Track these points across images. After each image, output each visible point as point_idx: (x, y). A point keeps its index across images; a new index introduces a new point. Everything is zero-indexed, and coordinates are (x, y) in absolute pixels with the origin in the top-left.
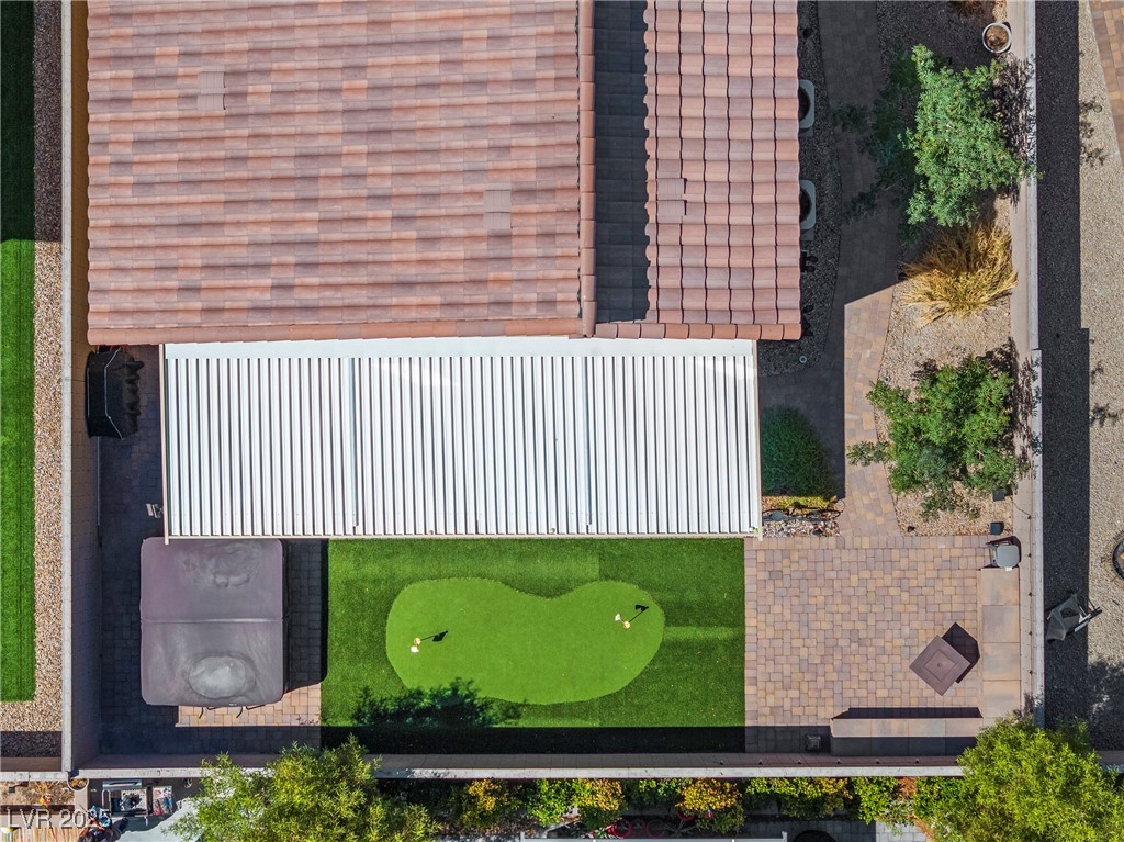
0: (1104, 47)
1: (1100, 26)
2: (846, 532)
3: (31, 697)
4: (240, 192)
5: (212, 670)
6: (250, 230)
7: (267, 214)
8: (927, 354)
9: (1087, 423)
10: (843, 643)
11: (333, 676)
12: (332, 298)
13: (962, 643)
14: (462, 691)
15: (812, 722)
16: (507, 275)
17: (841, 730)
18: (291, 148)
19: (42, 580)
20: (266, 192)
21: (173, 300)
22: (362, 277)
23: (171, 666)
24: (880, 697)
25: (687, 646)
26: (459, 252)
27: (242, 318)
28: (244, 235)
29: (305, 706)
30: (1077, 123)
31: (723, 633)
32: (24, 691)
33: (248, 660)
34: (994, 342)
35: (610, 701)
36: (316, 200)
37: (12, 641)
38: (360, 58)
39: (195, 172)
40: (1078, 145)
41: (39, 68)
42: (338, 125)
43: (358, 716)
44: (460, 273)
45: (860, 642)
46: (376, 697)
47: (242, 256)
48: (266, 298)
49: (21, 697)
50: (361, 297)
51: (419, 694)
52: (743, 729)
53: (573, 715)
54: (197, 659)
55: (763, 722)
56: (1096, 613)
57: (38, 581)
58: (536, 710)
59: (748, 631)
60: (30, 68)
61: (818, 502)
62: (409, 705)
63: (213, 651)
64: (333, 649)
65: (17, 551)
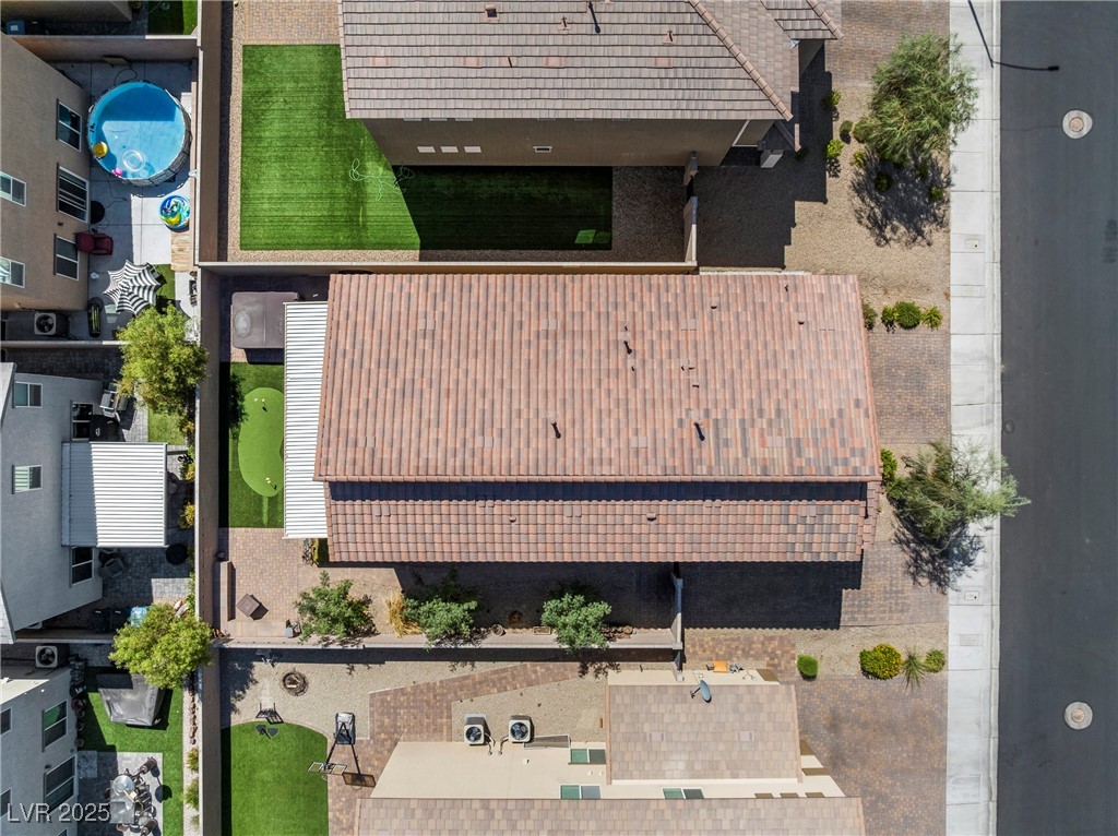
0: (496, 672)
1: (505, 670)
2: (304, 568)
3: (241, 249)
4: (385, 336)
5: (245, 320)
6: (369, 340)
7: (375, 347)
8: (374, 601)
9: (348, 664)
10: (261, 566)
11: (251, 367)
12: (338, 373)
13: (259, 613)
14: (243, 417)
15: (230, 554)
16: (340, 445)
17: (224, 566)
18: (401, 357)
19: (286, 253)
20: (384, 347)
21: (344, 309)
22: (346, 386)
23: (248, 304)
24: (239, 581)
25: (260, 506)
26: (351, 426)
27: (334, 337)
28: (367, 338)
29: (238, 356)
30: (466, 661)
31: (265, 519)
32: (243, 247)
33: (249, 335)
34: (379, 628)
35: (239, 475)
36: (379, 367)
37: (263, 241)
38: (435, 385)
39: (395, 318)
40: (458, 661)
41: (488, 252)
42: (408, 376)
43: (234, 376)
44: (343, 426)
45: (262, 573)
46: (242, 383)
47: (359, 337)
48: (341, 347)
49: (241, 245)
50: (337, 386)
51: (243, 400)
52: (228, 527)
53: (234, 461)
54: (250, 314)
55: (230, 534)
56: (273, 666)
57: (286, 251)
58: (236, 446)
59: (266, 529)
60: (488, 249)
61: (316, 557)
62: (238, 396)
63: (253, 321)
64: (259, 366)
65: (298, 243)
